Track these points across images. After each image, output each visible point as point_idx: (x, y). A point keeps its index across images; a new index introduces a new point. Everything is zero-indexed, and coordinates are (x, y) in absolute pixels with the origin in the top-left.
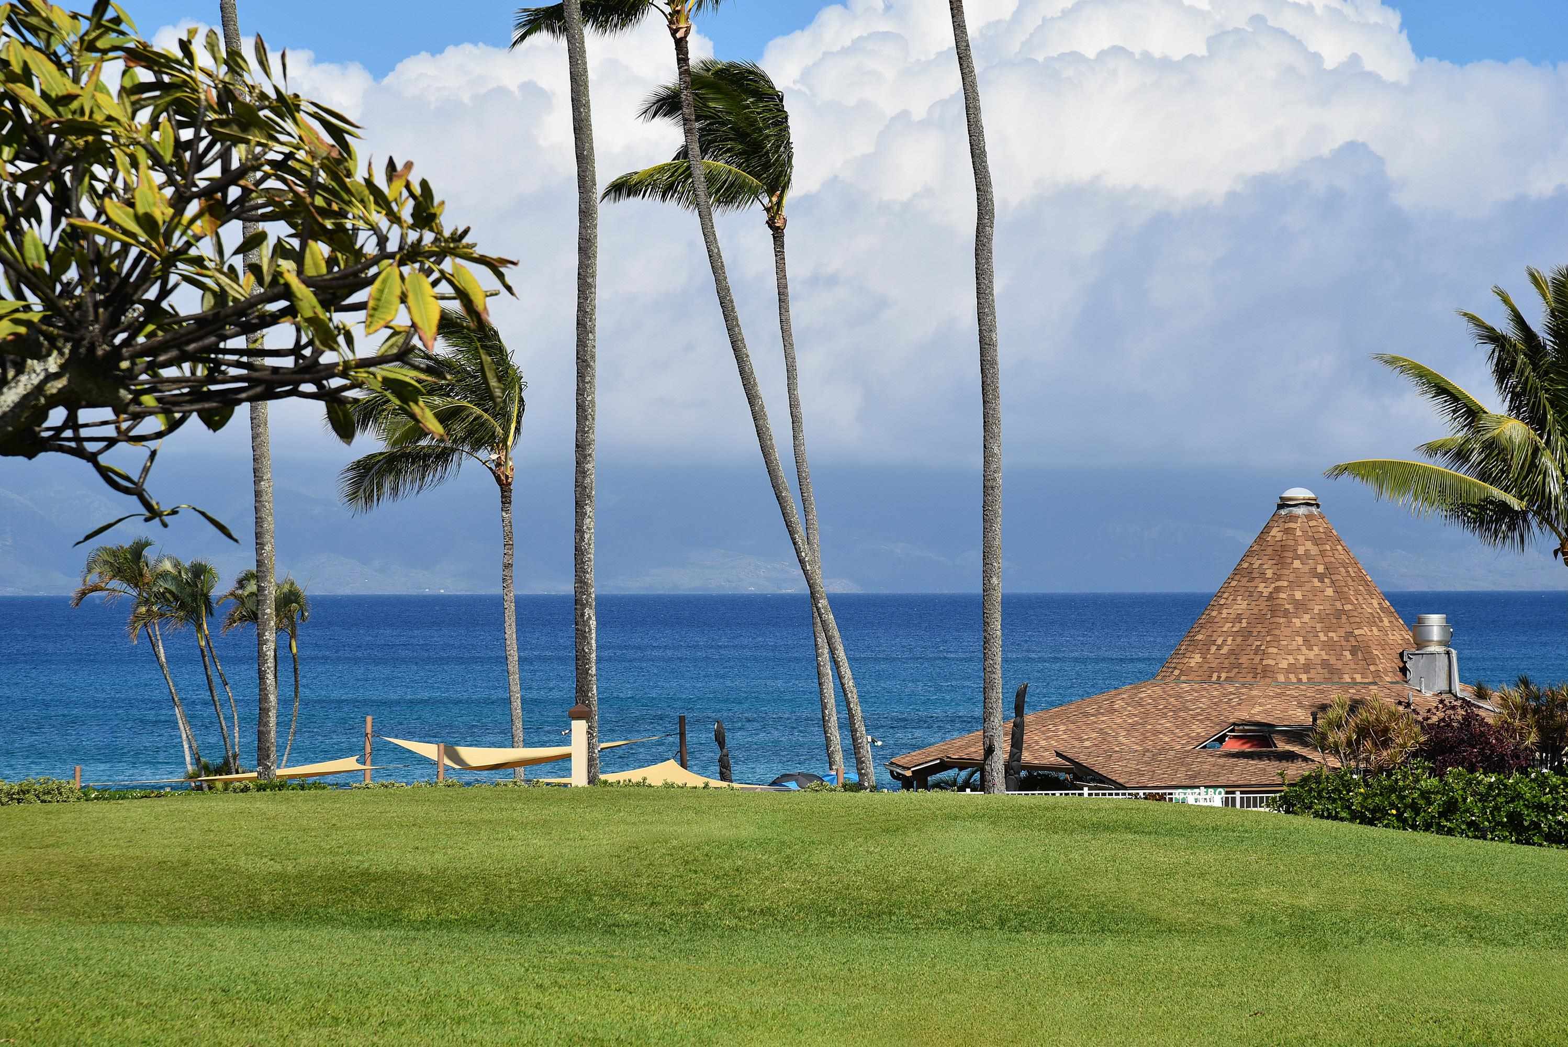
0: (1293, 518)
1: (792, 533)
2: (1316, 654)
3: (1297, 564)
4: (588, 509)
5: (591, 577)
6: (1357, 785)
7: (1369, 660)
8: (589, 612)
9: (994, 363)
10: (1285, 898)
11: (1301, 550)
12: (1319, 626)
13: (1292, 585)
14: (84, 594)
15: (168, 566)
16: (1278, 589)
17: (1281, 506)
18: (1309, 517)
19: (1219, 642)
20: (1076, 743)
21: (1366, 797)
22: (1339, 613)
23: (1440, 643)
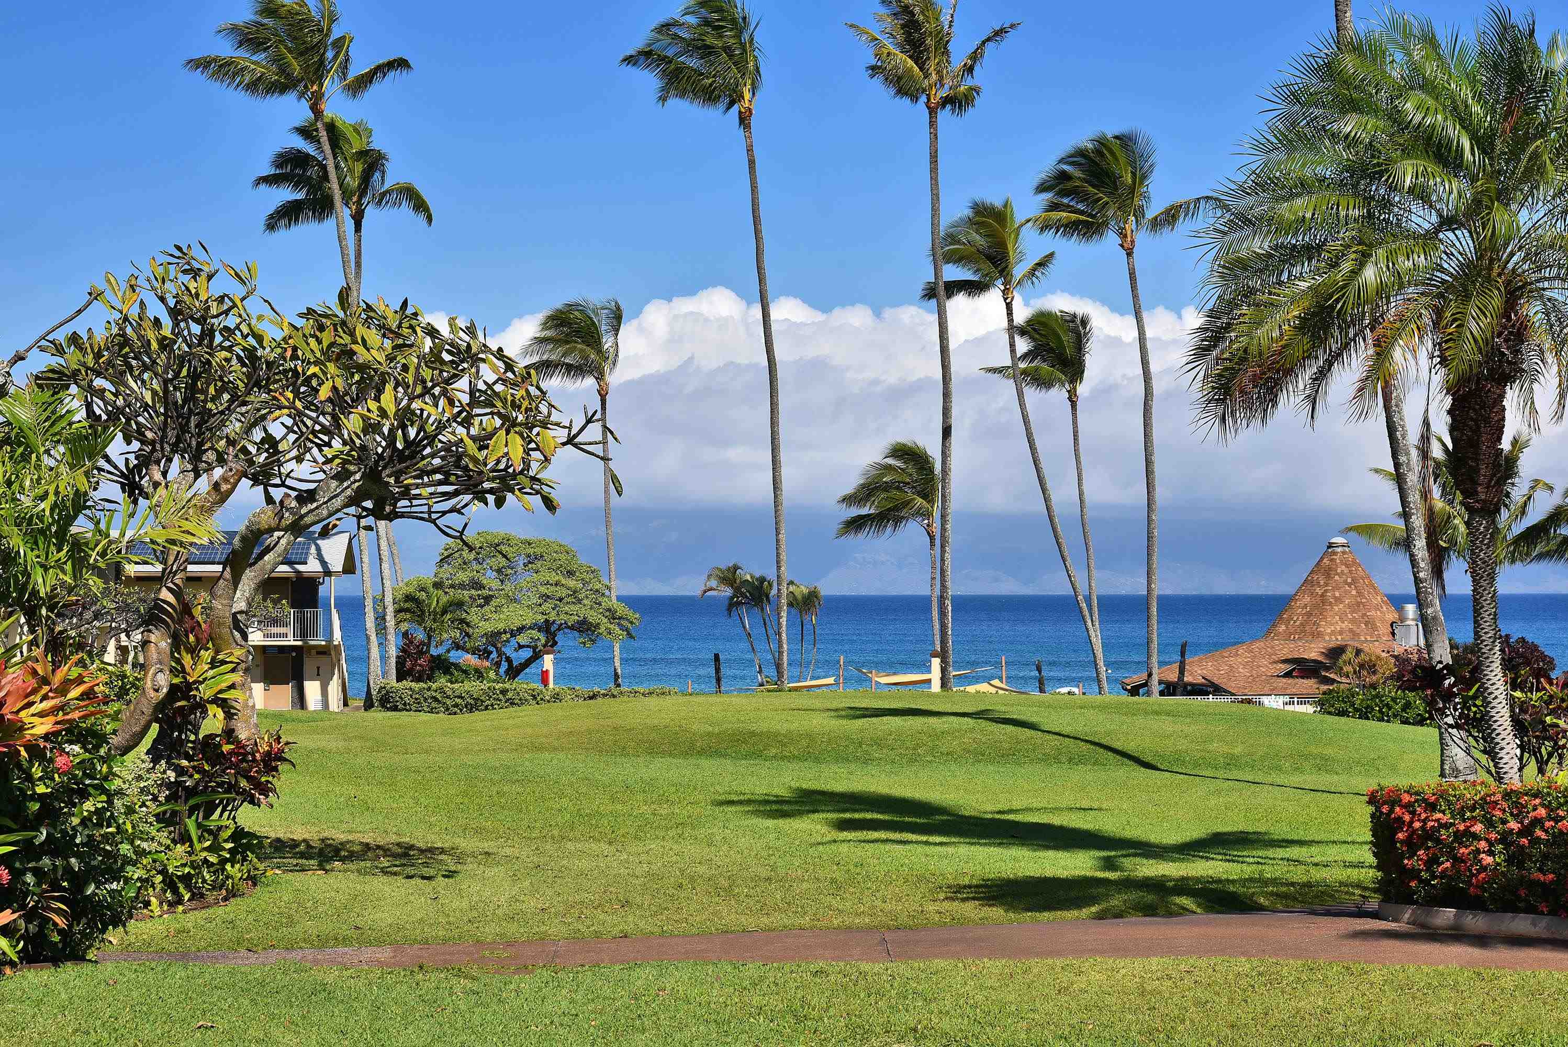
0: (1335, 553)
1: (1064, 561)
2: (1346, 625)
3: (1337, 577)
4: (947, 548)
5: (949, 584)
6: (1358, 694)
7: (1375, 628)
8: (948, 602)
9: (1153, 472)
10: (1226, 749)
11: (1339, 571)
12: (1348, 611)
13: (1333, 590)
14: (705, 592)
15: (748, 578)
16: (1326, 591)
17: (1329, 547)
18: (1344, 553)
19: (1295, 618)
20: (1217, 672)
21: (1363, 700)
22: (1358, 604)
23: (1413, 620)
